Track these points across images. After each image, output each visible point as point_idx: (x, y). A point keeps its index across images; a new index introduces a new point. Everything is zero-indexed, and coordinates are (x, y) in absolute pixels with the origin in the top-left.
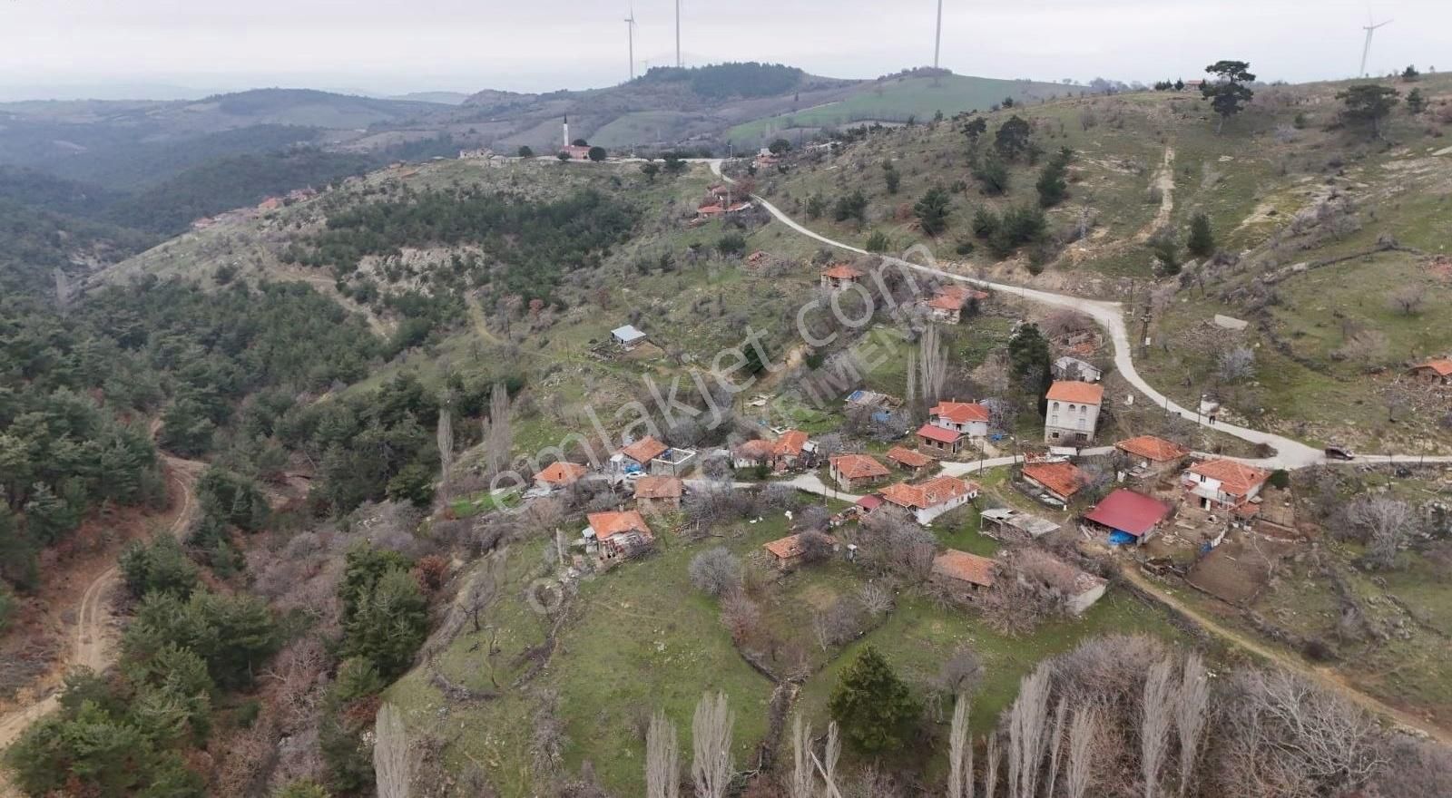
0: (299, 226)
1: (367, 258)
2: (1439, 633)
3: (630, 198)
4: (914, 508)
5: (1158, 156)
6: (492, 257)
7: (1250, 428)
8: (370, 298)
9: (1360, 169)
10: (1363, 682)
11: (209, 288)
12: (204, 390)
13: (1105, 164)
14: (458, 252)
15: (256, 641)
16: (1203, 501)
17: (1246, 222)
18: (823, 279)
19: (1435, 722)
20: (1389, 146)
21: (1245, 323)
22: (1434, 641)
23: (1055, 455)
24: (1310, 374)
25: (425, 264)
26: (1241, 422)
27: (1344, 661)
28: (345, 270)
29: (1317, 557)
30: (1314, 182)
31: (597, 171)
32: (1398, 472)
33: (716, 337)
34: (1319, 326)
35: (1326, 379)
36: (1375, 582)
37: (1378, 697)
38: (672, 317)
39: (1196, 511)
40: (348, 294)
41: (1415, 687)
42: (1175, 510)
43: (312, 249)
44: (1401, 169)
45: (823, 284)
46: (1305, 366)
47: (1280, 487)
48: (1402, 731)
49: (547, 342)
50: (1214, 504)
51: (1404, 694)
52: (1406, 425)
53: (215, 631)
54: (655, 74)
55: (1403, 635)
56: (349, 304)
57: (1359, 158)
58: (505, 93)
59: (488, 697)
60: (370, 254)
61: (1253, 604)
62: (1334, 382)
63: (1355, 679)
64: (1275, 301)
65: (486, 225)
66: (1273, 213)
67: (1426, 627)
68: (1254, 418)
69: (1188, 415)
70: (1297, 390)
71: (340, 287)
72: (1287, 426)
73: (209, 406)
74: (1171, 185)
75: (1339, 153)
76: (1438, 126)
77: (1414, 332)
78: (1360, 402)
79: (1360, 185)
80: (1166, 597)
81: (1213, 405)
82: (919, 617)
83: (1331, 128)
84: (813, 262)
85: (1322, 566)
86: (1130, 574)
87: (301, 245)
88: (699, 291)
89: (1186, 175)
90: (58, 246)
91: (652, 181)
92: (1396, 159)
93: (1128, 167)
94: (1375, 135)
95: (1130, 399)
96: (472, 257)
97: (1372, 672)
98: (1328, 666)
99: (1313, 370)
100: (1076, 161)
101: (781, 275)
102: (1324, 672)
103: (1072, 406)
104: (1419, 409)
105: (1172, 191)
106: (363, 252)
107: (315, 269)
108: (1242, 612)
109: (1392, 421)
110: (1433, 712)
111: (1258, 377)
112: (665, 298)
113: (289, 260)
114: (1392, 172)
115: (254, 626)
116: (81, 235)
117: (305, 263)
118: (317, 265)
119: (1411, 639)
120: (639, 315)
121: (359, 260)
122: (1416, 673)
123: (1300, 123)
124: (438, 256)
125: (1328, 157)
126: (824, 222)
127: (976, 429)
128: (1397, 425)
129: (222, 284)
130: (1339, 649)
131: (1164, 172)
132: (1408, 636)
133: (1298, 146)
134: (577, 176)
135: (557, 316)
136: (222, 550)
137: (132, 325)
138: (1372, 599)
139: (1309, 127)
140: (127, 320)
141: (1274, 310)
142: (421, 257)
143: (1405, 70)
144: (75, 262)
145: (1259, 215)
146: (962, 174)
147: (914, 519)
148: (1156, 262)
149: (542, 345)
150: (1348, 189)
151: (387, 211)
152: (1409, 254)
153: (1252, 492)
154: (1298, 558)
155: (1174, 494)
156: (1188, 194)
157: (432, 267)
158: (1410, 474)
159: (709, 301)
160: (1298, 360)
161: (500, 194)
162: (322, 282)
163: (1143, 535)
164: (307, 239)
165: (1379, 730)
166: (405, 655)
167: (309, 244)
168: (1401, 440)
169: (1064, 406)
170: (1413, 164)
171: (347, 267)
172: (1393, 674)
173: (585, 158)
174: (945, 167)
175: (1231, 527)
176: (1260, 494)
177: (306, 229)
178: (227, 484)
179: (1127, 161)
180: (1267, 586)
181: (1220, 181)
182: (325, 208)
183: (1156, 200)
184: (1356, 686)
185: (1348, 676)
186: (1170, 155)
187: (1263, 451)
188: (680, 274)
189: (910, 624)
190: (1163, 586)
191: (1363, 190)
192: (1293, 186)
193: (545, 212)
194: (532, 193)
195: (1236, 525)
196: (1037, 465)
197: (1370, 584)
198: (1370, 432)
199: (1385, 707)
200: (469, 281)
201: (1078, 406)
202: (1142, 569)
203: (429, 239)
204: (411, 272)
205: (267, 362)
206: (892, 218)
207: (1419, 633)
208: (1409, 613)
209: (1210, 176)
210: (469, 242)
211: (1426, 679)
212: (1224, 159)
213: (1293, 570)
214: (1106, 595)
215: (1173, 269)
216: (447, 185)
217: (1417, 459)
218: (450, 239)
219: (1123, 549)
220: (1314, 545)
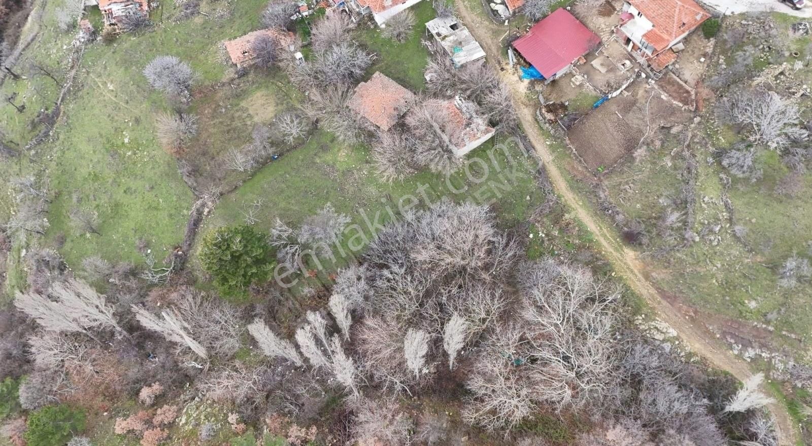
2: (746, 245)
10: (653, 274)
16: (627, 42)
19: (693, 320)
22: (736, 252)
27: (648, 250)
29: (690, 135)
36: (721, 181)
37: (659, 289)
39: (616, 52)
42: (598, 46)
47: (708, 36)
48: (656, 328)
50: (636, 46)
51: (681, 293)
55: (712, 241)
61: (609, 174)
63: (649, 269)
82: (332, 142)
85: (688, 146)
86: (524, 116)
97: (665, 267)
98: (635, 251)
102: (630, 254)
108: (595, 182)
110: (696, 313)
119: (717, 246)
132: (715, 243)
138: (707, 198)
153: (678, 36)
154: (674, 130)
155: (608, 24)
165: (640, 322)
172: (682, 273)
175: (638, 77)
176: (686, 40)
180: (631, 155)
184: (647, 277)
185: (646, 265)
189: (323, 148)
190: (546, 135)
195: (643, 75)
197: (715, 180)
199: (659, 299)
202: (537, 112)
207: (728, 241)
208: (730, 220)
211: (706, 285)
213: (662, 144)
219: (532, 84)
220: (697, 120)
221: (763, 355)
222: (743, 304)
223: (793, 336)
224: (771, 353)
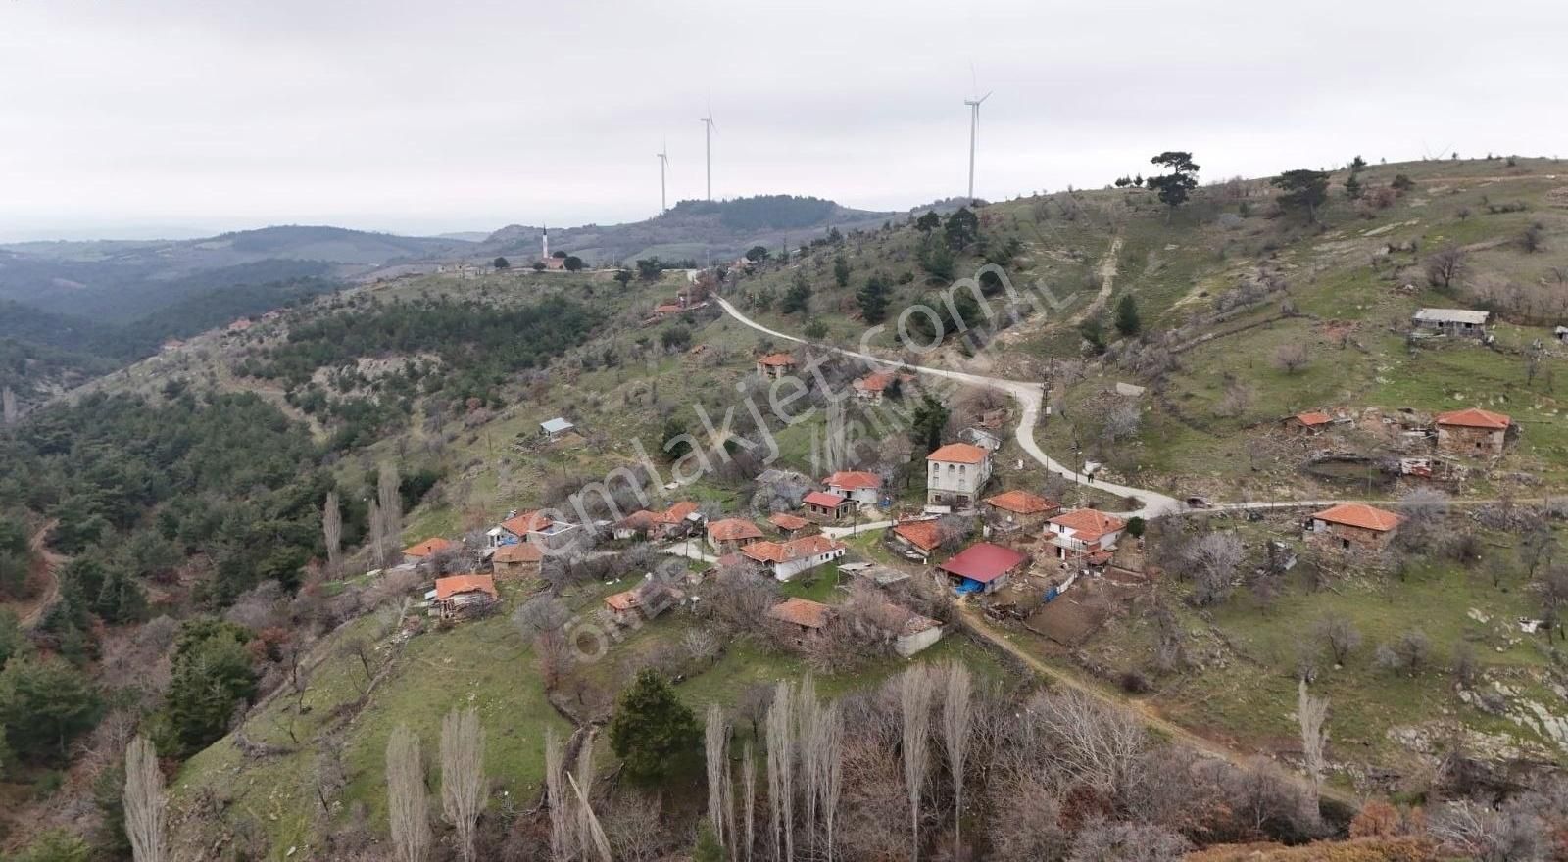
0: (261, 341)
1: (323, 369)
2: (1254, 662)
3: (598, 305)
4: (769, 562)
5: (1105, 245)
6: (449, 365)
7: (1127, 485)
8: (317, 407)
9: (1293, 252)
10: (1172, 712)
11: (156, 401)
12: (109, 491)
13: (1053, 255)
14: (415, 360)
15: (67, 710)
16: (1059, 550)
17: (1178, 304)
18: (758, 367)
19: (1238, 748)
20: (1324, 229)
21: (1142, 389)
22: (1248, 671)
23: (928, 514)
24: (1192, 432)
25: (379, 373)
26: (1119, 480)
27: (1158, 692)
28: (297, 381)
29: (1154, 597)
30: (1248, 265)
31: (572, 281)
32: (1251, 517)
33: (643, 425)
34: (1209, 388)
35: (1205, 436)
36: (1202, 617)
37: (1186, 726)
38: (604, 409)
39: (1054, 561)
40: (296, 405)
41: (1223, 715)
42: (1030, 561)
43: (269, 362)
44: (1331, 251)
45: (759, 373)
46: (1189, 425)
47: (1137, 535)
48: (1200, 756)
49: (476, 438)
50: (1070, 553)
51: (1211, 722)
52: (1267, 473)
53: (23, 699)
54: (684, 206)
55: (1218, 665)
56: (294, 414)
57: (1293, 241)
58: (532, 228)
59: (284, 752)
60: (327, 365)
61: (1083, 643)
62: (1212, 439)
63: (1165, 710)
64: (1175, 368)
65: (446, 332)
66: (1204, 295)
67: (1243, 657)
68: (1131, 474)
69: (1070, 475)
70: (1177, 447)
71: (289, 398)
72: (1161, 481)
73: (112, 508)
74: (1114, 272)
75: (1273, 237)
76: (1372, 210)
77: (1294, 390)
78: (1229, 455)
79: (1290, 266)
80: (1004, 641)
81: (1096, 465)
82: (746, 663)
83: (1273, 216)
84: (754, 352)
85: (1157, 604)
86: (974, 622)
87: (260, 359)
88: (637, 383)
89: (1130, 263)
90: (22, 373)
91: (624, 289)
92: (1328, 241)
93: (1074, 257)
94: (1312, 220)
95: (1021, 463)
96: (427, 364)
97: (1182, 702)
98: (1142, 698)
99: (1196, 428)
100: (1023, 253)
101: (719, 365)
102: (1137, 704)
103: (951, 466)
104: (1282, 458)
105: (1115, 277)
106: (319, 364)
107: (268, 382)
108: (1071, 651)
109: (1254, 470)
110: (1237, 739)
111: (1141, 437)
112: (602, 391)
113: (241, 373)
114: (1323, 252)
115: (65, 694)
116: (50, 362)
117: (258, 376)
118: (270, 377)
119: (1225, 669)
120: (573, 407)
121: (313, 371)
122: (1226, 700)
123: (1245, 212)
124: (394, 364)
125: (1262, 242)
126: (772, 315)
127: (866, 497)
128: (1257, 474)
129: (170, 398)
130: (1154, 681)
131: (1109, 260)
132: (1223, 666)
133: (1240, 233)
134: (550, 285)
135: (494, 413)
136: (71, 635)
137: (57, 433)
138: (1194, 632)
139: (1253, 216)
140: (53, 428)
141: (1173, 377)
142: (377, 366)
143: (1353, 161)
144: (39, 390)
145: (1193, 297)
146: (910, 266)
147: (772, 575)
148: (1086, 343)
149: (471, 442)
150: (1279, 270)
151: (350, 323)
152: (1306, 320)
153: (1108, 541)
154: (1137, 600)
155: (1033, 547)
156: (1129, 281)
157: (386, 375)
158: (1261, 518)
159: (644, 392)
160: (1183, 420)
161: (467, 304)
162: (272, 393)
163: (992, 582)
164: (265, 353)
166: (218, 721)
167: (266, 358)
168: (1260, 488)
169: (944, 466)
170: (1344, 245)
171: (303, 377)
172: (1203, 702)
173: (561, 268)
174: (897, 260)
175: (1081, 573)
176: (1116, 542)
177: (269, 343)
178: (95, 571)
179: (1072, 250)
180: (1101, 626)
181: (1163, 267)
182: (290, 323)
183: (1096, 286)
184: (1167, 718)
185: (1160, 707)
186: (1117, 244)
187: (1132, 504)
188: (622, 368)
189: (737, 670)
190: (1002, 630)
191: (1293, 270)
192: (1228, 270)
193: (508, 318)
194: (499, 303)
195: (1086, 572)
196: (910, 523)
197: (1196, 619)
198: (1233, 481)
199: (1189, 735)
200: (420, 388)
201: (957, 466)
202: (986, 615)
203: (388, 348)
204: (363, 380)
205: (198, 472)
206: (837, 309)
207: (1236, 663)
208: (1228, 644)
209: (1153, 262)
210: (427, 350)
211: (1232, 706)
212: (1170, 247)
213: (1130, 611)
214: (942, 640)
215: (1100, 349)
216: (417, 296)
217: (1269, 505)
218: (408, 348)
219: (971, 596)
220: (1155, 586)
221: (1335, 767)
222: (1284, 719)
223: (1356, 741)
224: (1342, 764)
